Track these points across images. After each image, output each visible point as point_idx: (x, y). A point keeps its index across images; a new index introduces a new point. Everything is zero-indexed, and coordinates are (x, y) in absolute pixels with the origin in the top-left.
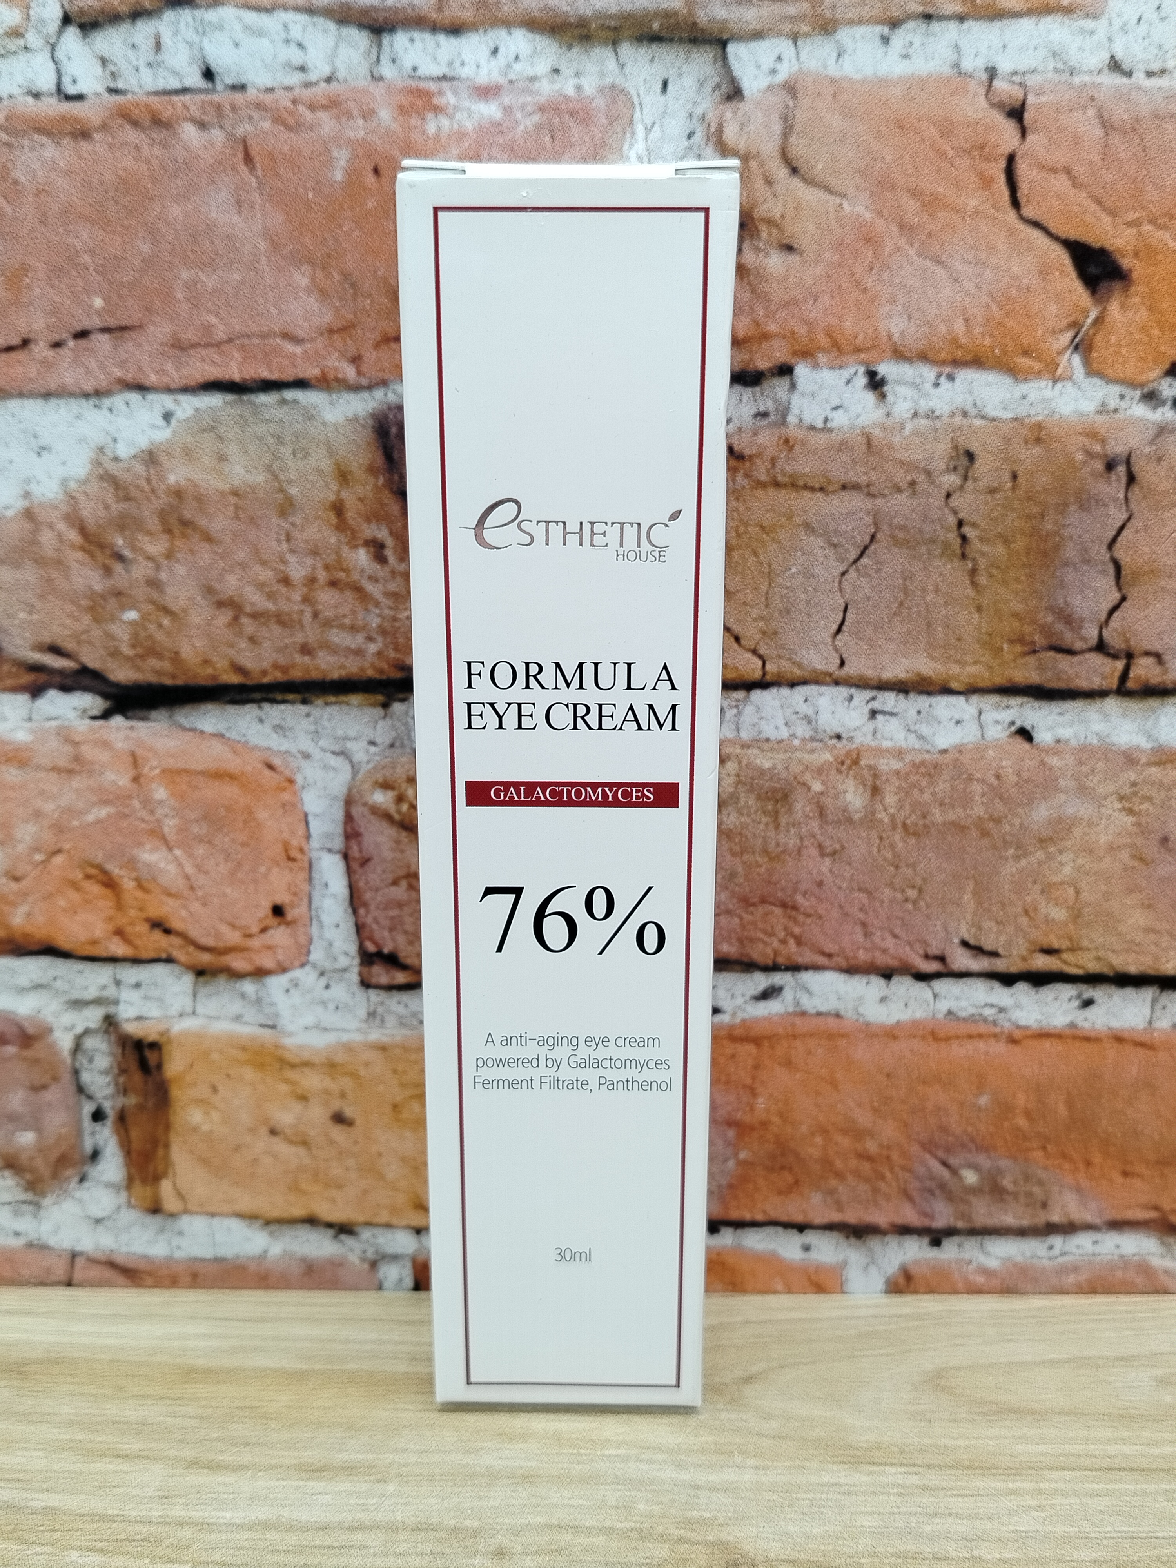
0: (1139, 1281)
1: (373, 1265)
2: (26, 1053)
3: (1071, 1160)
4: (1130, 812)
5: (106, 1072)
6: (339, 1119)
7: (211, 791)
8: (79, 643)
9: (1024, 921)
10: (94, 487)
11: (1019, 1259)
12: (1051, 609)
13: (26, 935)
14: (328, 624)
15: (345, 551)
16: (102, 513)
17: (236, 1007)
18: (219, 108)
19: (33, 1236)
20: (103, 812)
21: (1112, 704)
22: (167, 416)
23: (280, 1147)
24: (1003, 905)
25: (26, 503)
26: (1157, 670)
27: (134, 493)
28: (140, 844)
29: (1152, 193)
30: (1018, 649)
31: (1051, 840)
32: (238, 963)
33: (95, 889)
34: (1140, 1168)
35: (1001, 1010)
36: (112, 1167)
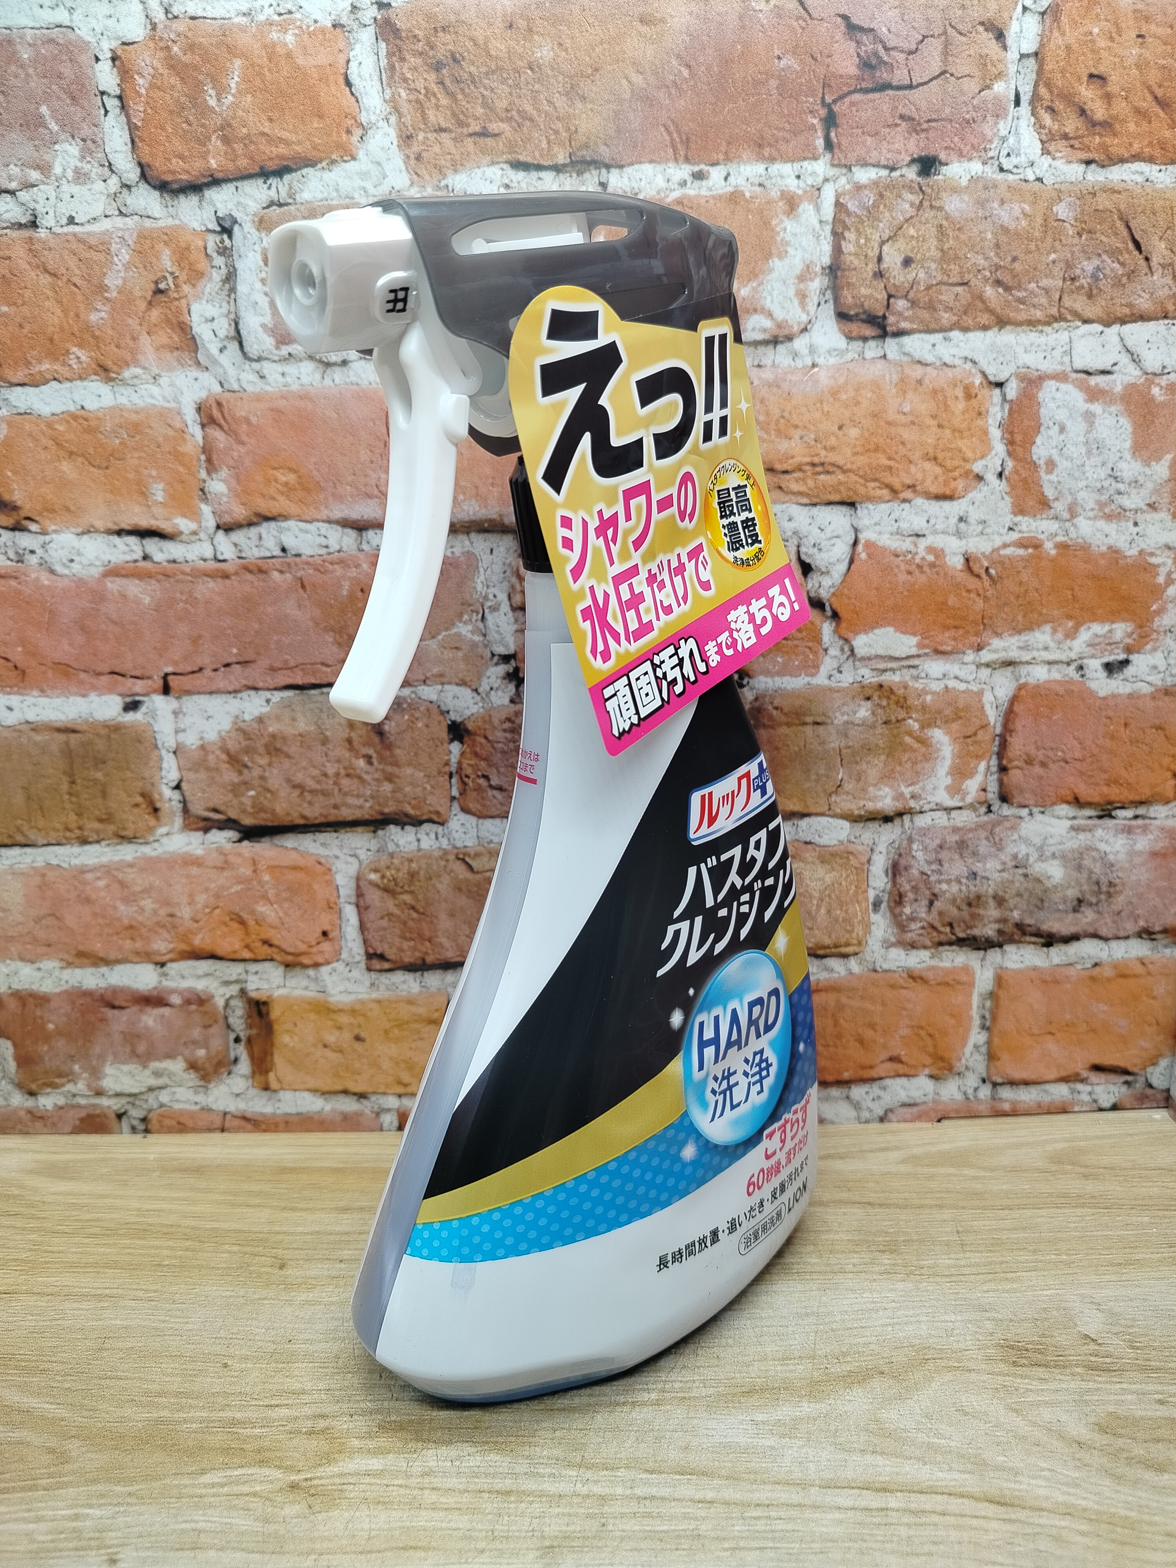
1: (378, 1114)
2: (200, 1009)
5: (241, 1018)
6: (358, 1038)
7: (291, 876)
8: (226, 807)
10: (233, 734)
13: (201, 949)
14: (346, 794)
15: (354, 760)
16: (237, 746)
17: (305, 982)
18: (289, 564)
19: (204, 1104)
20: (239, 888)
22: (268, 701)
23: (329, 1053)
25: (201, 742)
27: (253, 736)
32: (306, 960)
33: (235, 925)
36: (244, 1066)
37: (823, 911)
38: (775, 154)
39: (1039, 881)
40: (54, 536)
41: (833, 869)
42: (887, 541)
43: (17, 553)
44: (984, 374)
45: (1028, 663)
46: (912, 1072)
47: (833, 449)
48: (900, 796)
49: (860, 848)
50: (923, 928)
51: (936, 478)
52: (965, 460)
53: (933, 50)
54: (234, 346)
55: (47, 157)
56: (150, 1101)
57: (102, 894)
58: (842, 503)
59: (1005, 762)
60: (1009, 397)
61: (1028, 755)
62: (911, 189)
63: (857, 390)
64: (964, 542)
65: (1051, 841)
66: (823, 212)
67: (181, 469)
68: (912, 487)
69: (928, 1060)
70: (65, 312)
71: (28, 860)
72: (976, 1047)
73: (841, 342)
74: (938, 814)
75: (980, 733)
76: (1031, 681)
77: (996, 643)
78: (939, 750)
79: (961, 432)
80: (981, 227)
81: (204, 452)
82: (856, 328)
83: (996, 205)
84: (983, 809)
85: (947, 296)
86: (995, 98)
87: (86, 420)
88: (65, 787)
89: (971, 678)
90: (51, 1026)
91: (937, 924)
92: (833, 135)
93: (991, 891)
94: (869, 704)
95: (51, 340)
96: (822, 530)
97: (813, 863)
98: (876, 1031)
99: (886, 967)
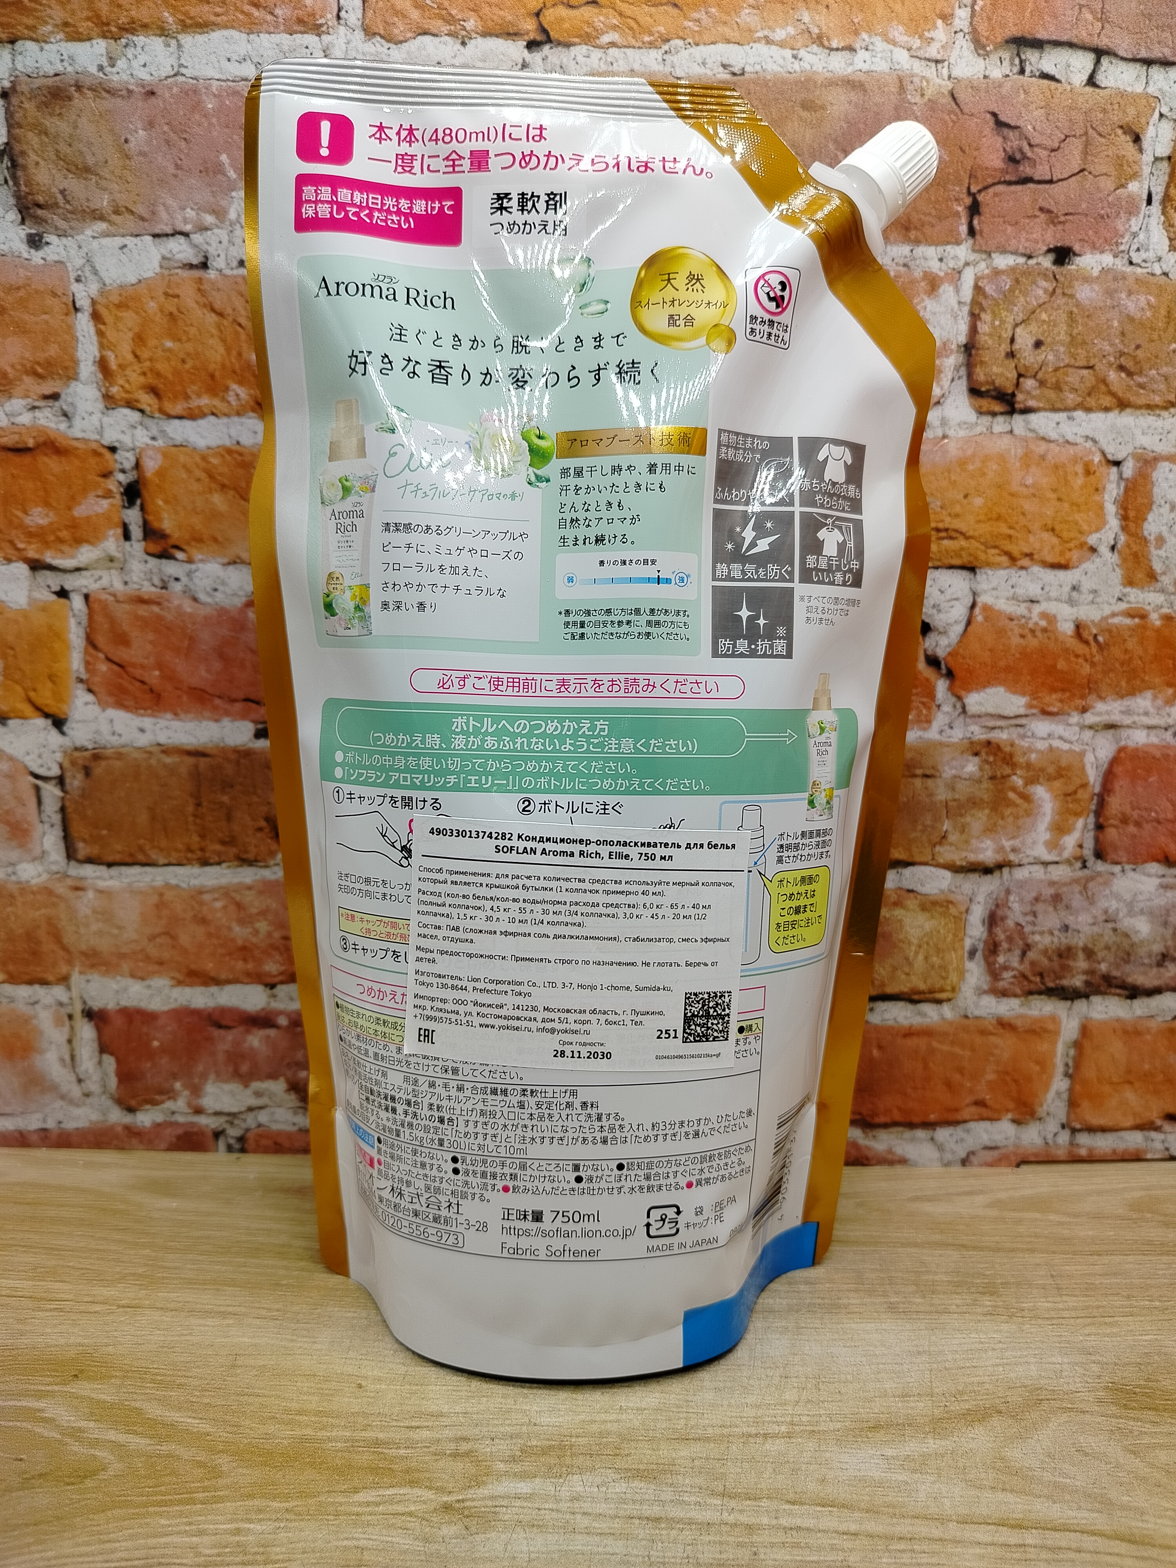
37: (921, 957)
38: (920, 236)
39: (1126, 935)
40: (200, 565)
41: (933, 917)
42: (1003, 605)
43: (163, 581)
44: (1104, 454)
45: (1128, 727)
46: (995, 1116)
47: (957, 516)
48: (1001, 849)
49: (960, 898)
50: (1014, 977)
51: (1053, 548)
52: (1081, 532)
53: (1075, 148)
55: (223, 203)
56: (249, 1120)
57: (219, 915)
58: (962, 567)
59: (1101, 820)
60: (1125, 476)
61: (1123, 814)
62: (1045, 276)
63: (983, 462)
64: (1075, 609)
65: (1141, 898)
66: (962, 293)
68: (1030, 555)
69: (1011, 1105)
70: (228, 350)
71: (148, 879)
72: (1058, 1094)
73: (972, 416)
74: (1036, 868)
75: (1080, 791)
76: (1131, 744)
77: (1100, 706)
78: (1040, 806)
79: (1078, 506)
80: (1109, 316)
82: (985, 403)
83: (1123, 295)
84: (1079, 865)
85: (1073, 378)
86: (1129, 196)
87: (241, 454)
88: (190, 809)
89: (1075, 738)
90: (156, 1044)
91: (1028, 973)
92: (975, 222)
93: (1081, 944)
94: (976, 760)
95: (212, 376)
96: (942, 592)
97: (914, 910)
98: (963, 1075)
99: (977, 1013)
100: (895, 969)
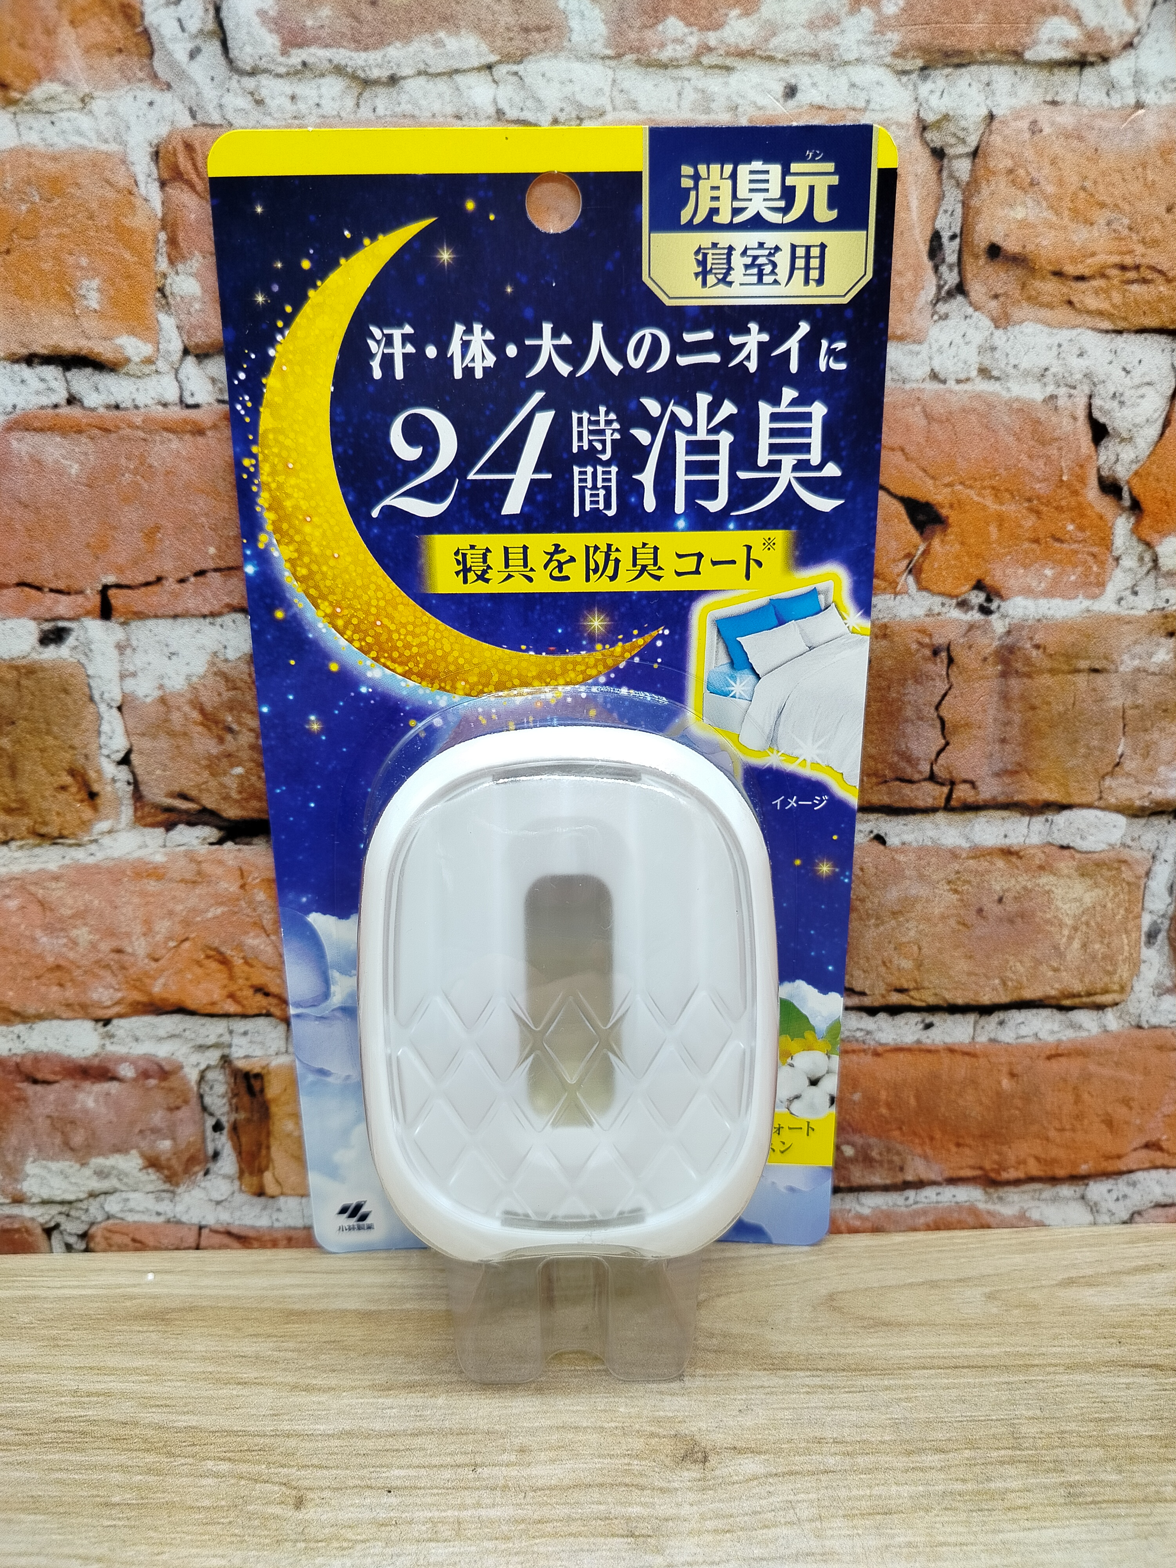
0: (970, 1220)
2: (163, 1084)
3: (920, 1137)
4: (956, 891)
5: (223, 1096)
8: (200, 791)
9: (882, 970)
10: (210, 681)
11: (884, 1207)
12: (897, 752)
13: (163, 1000)
16: (216, 699)
19: (170, 1215)
20: (220, 911)
21: (941, 817)
24: (868, 959)
25: (160, 693)
26: (972, 793)
27: (240, 684)
28: (247, 933)
29: (961, 464)
30: (874, 780)
31: (900, 912)
33: (214, 965)
34: (969, 1141)
35: (868, 1033)
36: (228, 1163)
37: (1076, 944)
41: (1096, 885)
47: (1154, 243)
49: (1138, 855)
54: (213, 48)
56: (92, 1210)
57: (14, 920)
67: (127, 256)
81: (163, 228)
94: (1171, 641)
96: (1128, 372)
97: (1069, 877)
98: (1131, 1108)
99: (1154, 1021)
100: (1038, 962)
